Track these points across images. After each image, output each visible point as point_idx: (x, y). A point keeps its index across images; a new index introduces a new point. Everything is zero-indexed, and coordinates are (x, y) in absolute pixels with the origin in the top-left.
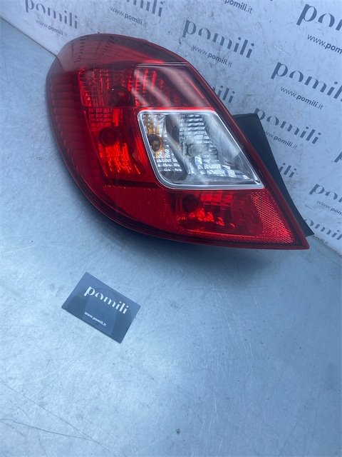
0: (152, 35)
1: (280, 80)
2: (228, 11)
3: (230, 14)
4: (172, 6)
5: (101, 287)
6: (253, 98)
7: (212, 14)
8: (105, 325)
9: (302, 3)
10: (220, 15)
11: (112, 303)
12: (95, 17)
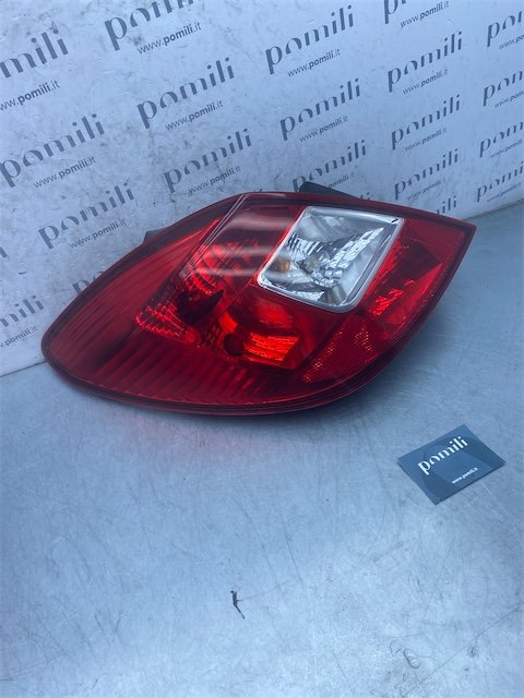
0: (137, 225)
1: (293, 135)
2: (200, 125)
3: (203, 126)
4: (139, 177)
5: (424, 453)
6: (282, 175)
7: (186, 143)
8: (476, 469)
9: (261, 53)
10: (194, 137)
11: (449, 451)
12: (58, 273)
